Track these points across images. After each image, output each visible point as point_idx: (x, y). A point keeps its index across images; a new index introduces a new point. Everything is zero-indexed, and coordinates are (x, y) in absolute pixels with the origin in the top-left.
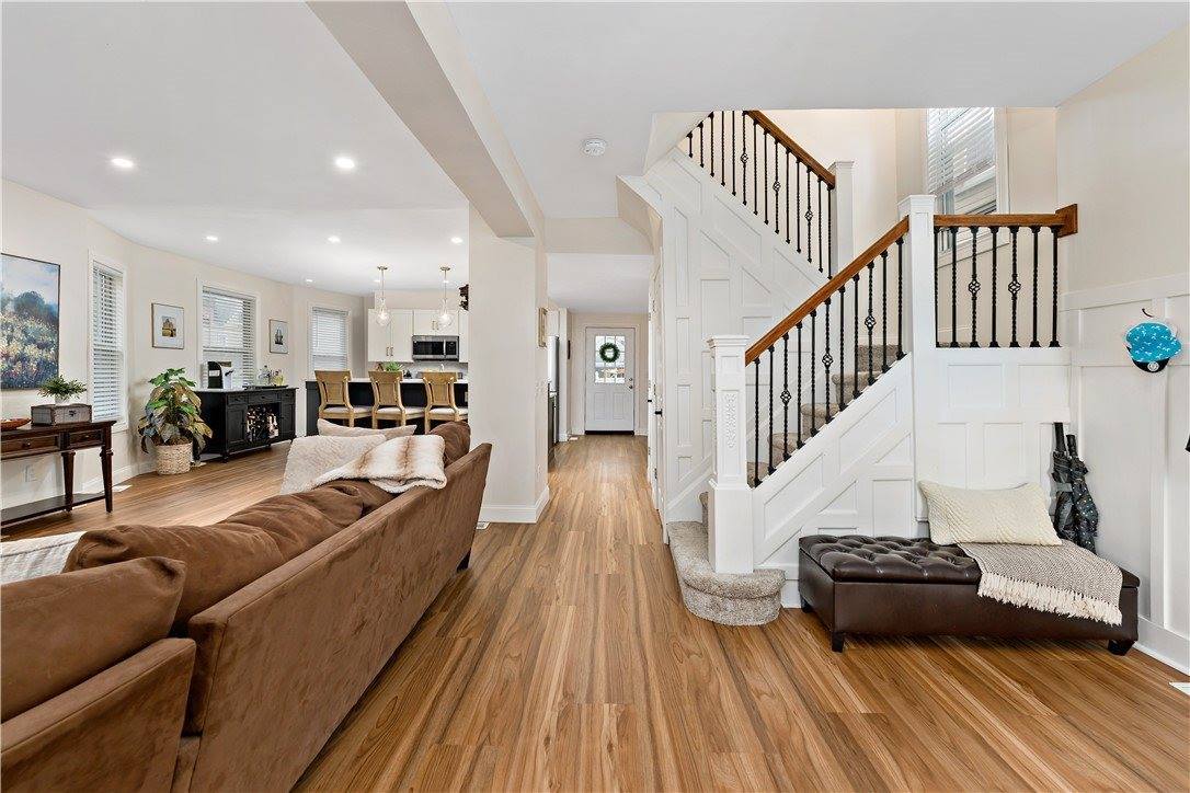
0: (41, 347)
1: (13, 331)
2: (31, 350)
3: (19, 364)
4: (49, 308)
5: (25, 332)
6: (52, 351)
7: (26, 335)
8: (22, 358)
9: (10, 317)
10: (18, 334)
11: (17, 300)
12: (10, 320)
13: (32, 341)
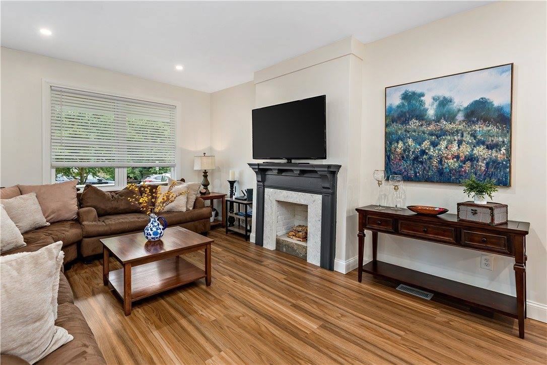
0: (489, 147)
1: (462, 136)
2: (480, 151)
3: (468, 164)
4: (499, 109)
5: (474, 135)
6: (503, 151)
7: (475, 137)
8: (471, 159)
9: (460, 124)
10: (467, 138)
11: (466, 109)
12: (461, 127)
13: (480, 143)
